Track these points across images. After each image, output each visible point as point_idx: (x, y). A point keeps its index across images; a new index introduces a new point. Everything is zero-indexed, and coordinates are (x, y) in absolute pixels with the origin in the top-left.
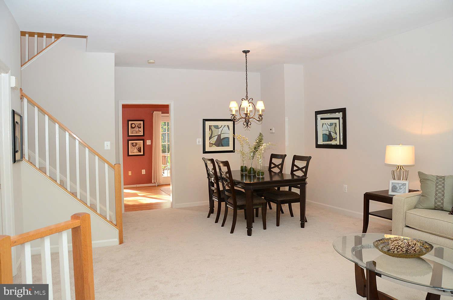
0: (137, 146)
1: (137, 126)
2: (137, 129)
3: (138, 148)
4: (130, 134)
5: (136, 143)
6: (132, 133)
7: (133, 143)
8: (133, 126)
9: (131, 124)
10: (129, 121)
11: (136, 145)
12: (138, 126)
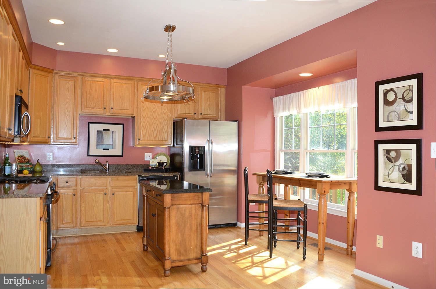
0: (401, 161)
1: (400, 96)
2: (400, 106)
3: (404, 168)
4: (382, 124)
5: (397, 152)
6: (388, 121)
7: (388, 152)
8: (391, 97)
9: (386, 93)
10: (378, 84)
11: (397, 158)
12: (403, 98)
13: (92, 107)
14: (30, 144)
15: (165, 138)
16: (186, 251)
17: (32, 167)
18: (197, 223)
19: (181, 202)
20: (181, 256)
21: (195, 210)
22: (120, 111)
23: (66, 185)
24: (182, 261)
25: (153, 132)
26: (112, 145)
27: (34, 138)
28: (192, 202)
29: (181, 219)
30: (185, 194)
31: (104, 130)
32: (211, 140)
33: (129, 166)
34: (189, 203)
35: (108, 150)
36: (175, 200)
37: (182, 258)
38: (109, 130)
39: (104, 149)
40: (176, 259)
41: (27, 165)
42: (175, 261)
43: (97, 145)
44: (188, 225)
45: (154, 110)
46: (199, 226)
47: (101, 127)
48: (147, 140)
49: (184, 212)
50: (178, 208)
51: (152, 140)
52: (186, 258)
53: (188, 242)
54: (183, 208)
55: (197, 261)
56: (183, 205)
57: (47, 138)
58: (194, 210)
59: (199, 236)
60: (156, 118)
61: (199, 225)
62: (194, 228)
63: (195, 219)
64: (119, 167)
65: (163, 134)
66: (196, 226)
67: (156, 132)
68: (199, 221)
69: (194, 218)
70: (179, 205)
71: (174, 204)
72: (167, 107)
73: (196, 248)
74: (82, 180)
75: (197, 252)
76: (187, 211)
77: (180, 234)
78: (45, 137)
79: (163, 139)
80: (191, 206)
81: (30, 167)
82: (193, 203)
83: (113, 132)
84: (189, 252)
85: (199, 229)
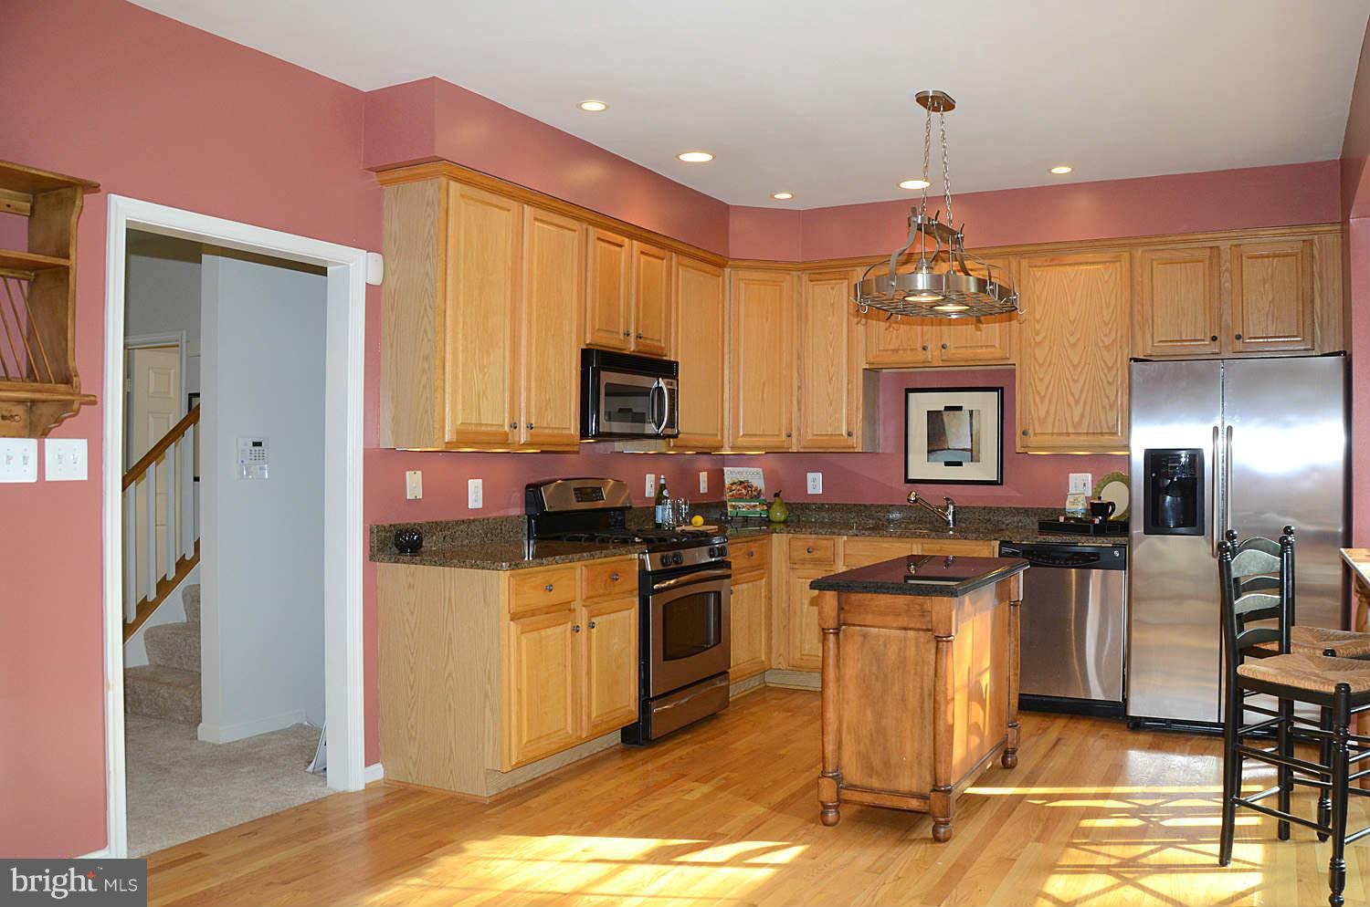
13: (893, 348)
14: (766, 453)
15: (1110, 425)
16: (886, 764)
17: (766, 508)
18: (922, 688)
19: (869, 619)
20: (871, 777)
21: (917, 647)
22: (969, 353)
23: (808, 556)
24: (872, 791)
25: (1072, 408)
26: (971, 450)
27: (747, 439)
28: (903, 621)
29: (874, 668)
30: (881, 596)
31: (947, 408)
32: (1230, 429)
33: (1018, 513)
34: (895, 625)
35: (960, 464)
36: (852, 610)
37: (875, 783)
38: (960, 408)
39: (947, 464)
40: (858, 783)
41: (752, 504)
42: (855, 786)
43: (929, 452)
44: (896, 689)
45: (1072, 340)
46: (930, 699)
47: (938, 401)
48: (1052, 434)
49: (882, 647)
50: (865, 636)
51: (1068, 434)
52: (886, 786)
53: (893, 740)
54: (878, 636)
55: (918, 804)
56: (879, 627)
57: (784, 437)
58: (913, 649)
59: (929, 729)
60: (1079, 363)
61: (930, 695)
62: (913, 700)
63: (916, 674)
64: (989, 513)
65: (1102, 416)
66: (918, 696)
67: (1080, 408)
68: (928, 683)
69: (912, 672)
70: (865, 626)
71: (849, 622)
72: (1115, 325)
73: (920, 763)
74: (846, 545)
75: (921, 777)
76: (893, 650)
77: (869, 712)
78: (778, 435)
79: (1101, 427)
80: (901, 633)
81: (758, 509)
82: (905, 625)
83: (971, 412)
84: (898, 770)
85: (928, 705)
